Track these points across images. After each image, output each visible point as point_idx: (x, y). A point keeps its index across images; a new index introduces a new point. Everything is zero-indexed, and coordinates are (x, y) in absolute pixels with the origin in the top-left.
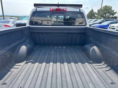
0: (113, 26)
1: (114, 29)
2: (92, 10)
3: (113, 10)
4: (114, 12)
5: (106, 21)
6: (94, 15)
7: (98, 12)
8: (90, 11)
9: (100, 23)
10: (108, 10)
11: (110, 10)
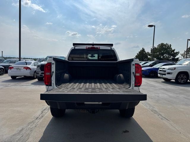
0: (163, 69)
1: (165, 71)
2: (143, 50)
3: (173, 49)
4: (175, 52)
5: (160, 63)
6: (146, 57)
7: (151, 52)
8: (140, 51)
9: (150, 66)
10: (166, 49)
11: (169, 49)
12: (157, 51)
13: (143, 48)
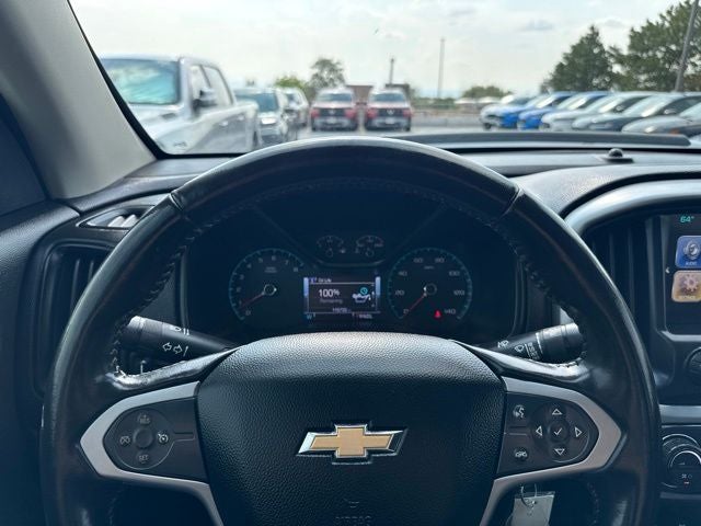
6: (603, 68)
7: (632, 47)
12: (659, 40)
13: (592, 28)
